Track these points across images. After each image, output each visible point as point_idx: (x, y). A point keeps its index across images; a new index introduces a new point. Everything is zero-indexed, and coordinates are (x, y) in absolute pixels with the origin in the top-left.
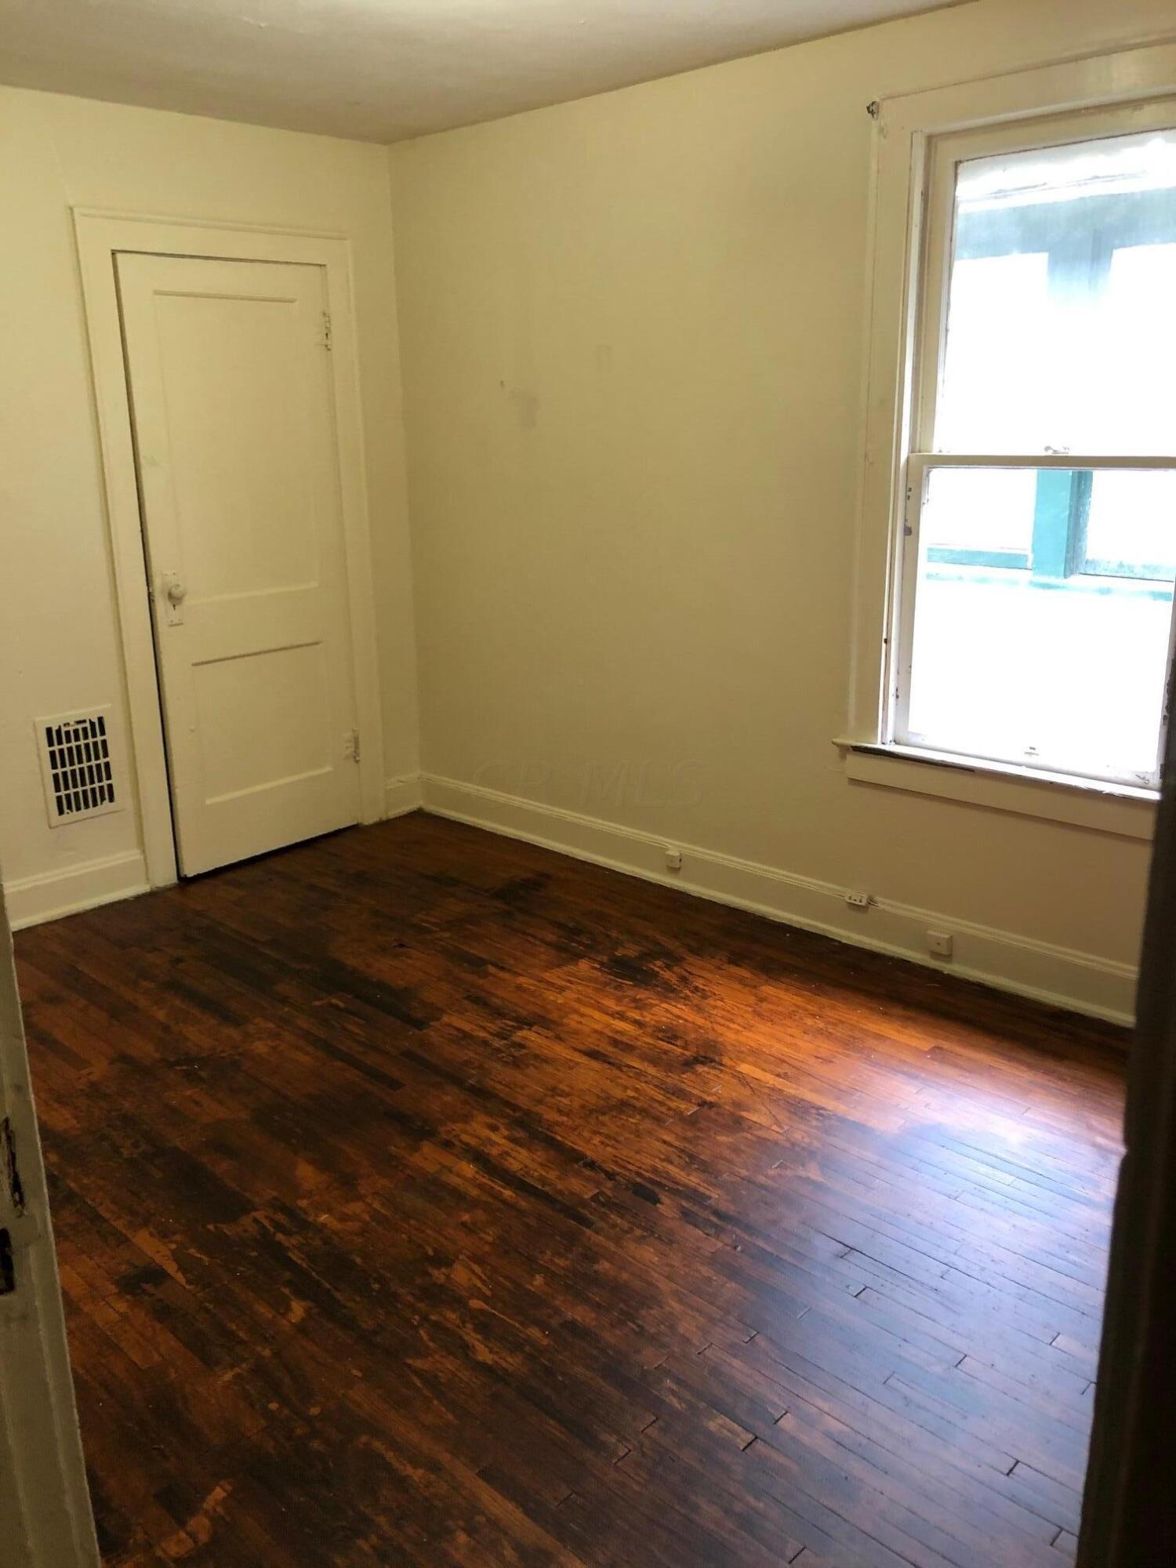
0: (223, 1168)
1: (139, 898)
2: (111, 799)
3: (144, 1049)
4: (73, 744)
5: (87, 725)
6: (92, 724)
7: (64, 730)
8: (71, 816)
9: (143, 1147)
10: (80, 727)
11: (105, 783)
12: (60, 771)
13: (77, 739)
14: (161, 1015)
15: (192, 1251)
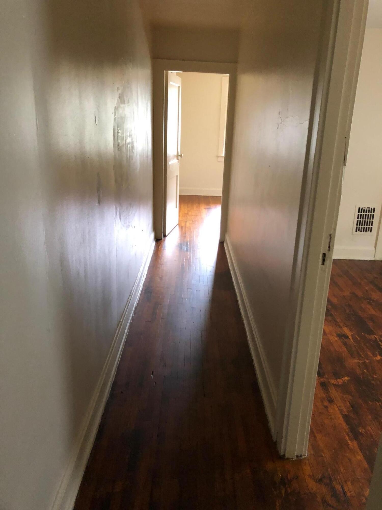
0: (370, 324)
1: (370, 261)
2: (371, 232)
3: (360, 294)
4: (365, 213)
5: (370, 209)
6: (372, 209)
7: (363, 209)
8: (358, 233)
9: (352, 312)
10: (368, 209)
11: (370, 226)
12: (359, 220)
13: (366, 212)
14: (367, 288)
15: (357, 336)
